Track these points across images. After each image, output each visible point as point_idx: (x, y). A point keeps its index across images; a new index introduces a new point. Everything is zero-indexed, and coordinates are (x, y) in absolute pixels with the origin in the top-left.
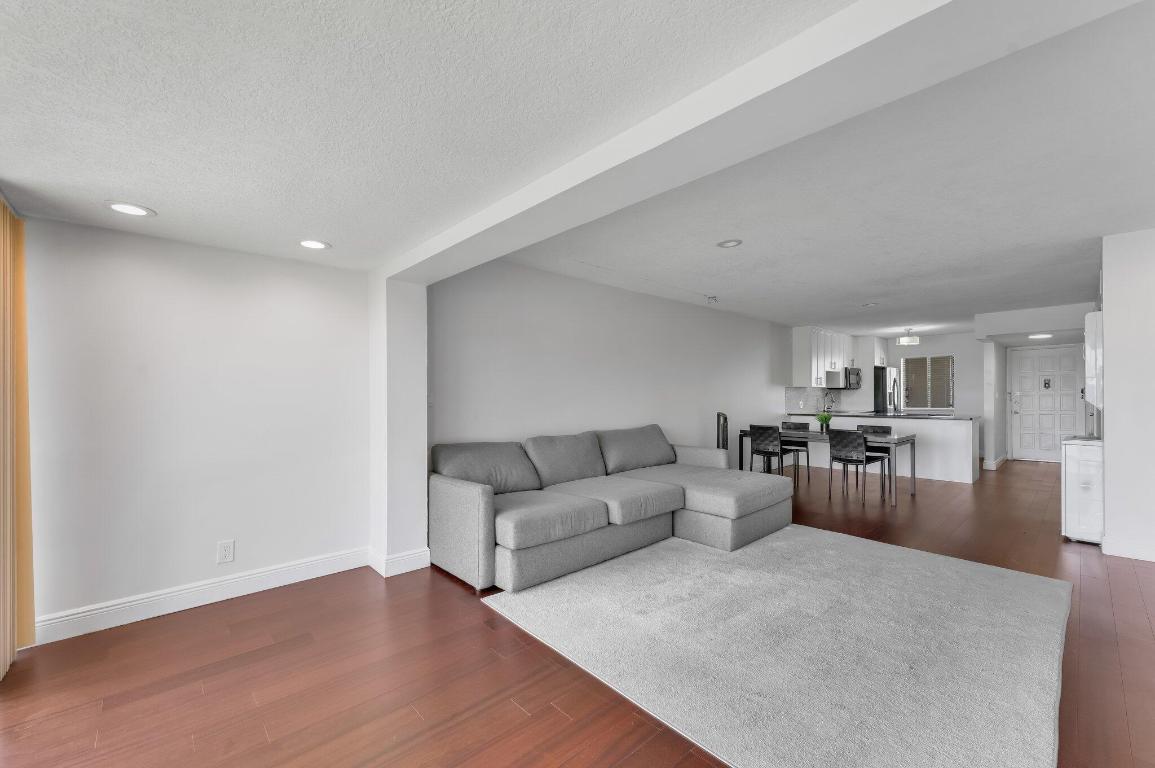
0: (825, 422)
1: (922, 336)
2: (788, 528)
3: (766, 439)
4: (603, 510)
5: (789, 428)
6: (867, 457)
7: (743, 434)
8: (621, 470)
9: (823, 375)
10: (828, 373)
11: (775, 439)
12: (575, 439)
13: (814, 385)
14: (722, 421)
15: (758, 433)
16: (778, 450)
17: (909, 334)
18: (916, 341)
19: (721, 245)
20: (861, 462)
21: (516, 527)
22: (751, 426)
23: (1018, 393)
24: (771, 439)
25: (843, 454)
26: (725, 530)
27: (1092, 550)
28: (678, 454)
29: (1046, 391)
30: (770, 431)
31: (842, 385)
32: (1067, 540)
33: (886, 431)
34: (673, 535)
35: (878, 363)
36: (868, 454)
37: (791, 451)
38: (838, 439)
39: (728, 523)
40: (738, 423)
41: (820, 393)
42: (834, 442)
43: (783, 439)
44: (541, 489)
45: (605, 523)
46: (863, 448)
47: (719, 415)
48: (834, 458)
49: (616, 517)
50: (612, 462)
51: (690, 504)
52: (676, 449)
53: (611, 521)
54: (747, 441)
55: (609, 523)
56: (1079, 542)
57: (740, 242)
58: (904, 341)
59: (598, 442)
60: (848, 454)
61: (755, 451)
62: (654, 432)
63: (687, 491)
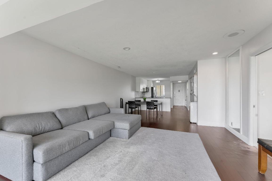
0: (145, 99)
1: (161, 81)
2: (140, 128)
3: (132, 104)
4: (87, 135)
5: (136, 101)
6: (154, 107)
7: (126, 103)
8: (93, 117)
9: (142, 89)
10: (143, 88)
11: (134, 104)
12: (77, 108)
13: (141, 91)
14: (122, 100)
15: (130, 103)
16: (135, 107)
17: (158, 80)
18: (159, 82)
19: (124, 49)
20: (153, 109)
21: (44, 153)
22: (128, 101)
23: (175, 93)
24: (133, 104)
25: (149, 107)
26: (126, 133)
27: (195, 124)
28: (110, 110)
29: (179, 93)
30: (133, 103)
31: (146, 91)
32: (191, 123)
33: (157, 101)
34: (111, 136)
35: (152, 87)
36: (155, 107)
37: (138, 107)
38: (148, 104)
39: (127, 131)
40: (125, 101)
41: (141, 93)
42: (147, 105)
43: (136, 104)
44: (62, 128)
45: (87, 139)
46: (153, 106)
47: (121, 99)
48: (147, 108)
49: (92, 136)
50: (90, 115)
51: (115, 126)
52: (110, 109)
53: (90, 138)
54: (127, 105)
55: (89, 139)
56: (193, 123)
57: (130, 49)
58: (157, 82)
59: (85, 109)
60: (151, 107)
61: (129, 108)
62: (103, 104)
63: (115, 123)
